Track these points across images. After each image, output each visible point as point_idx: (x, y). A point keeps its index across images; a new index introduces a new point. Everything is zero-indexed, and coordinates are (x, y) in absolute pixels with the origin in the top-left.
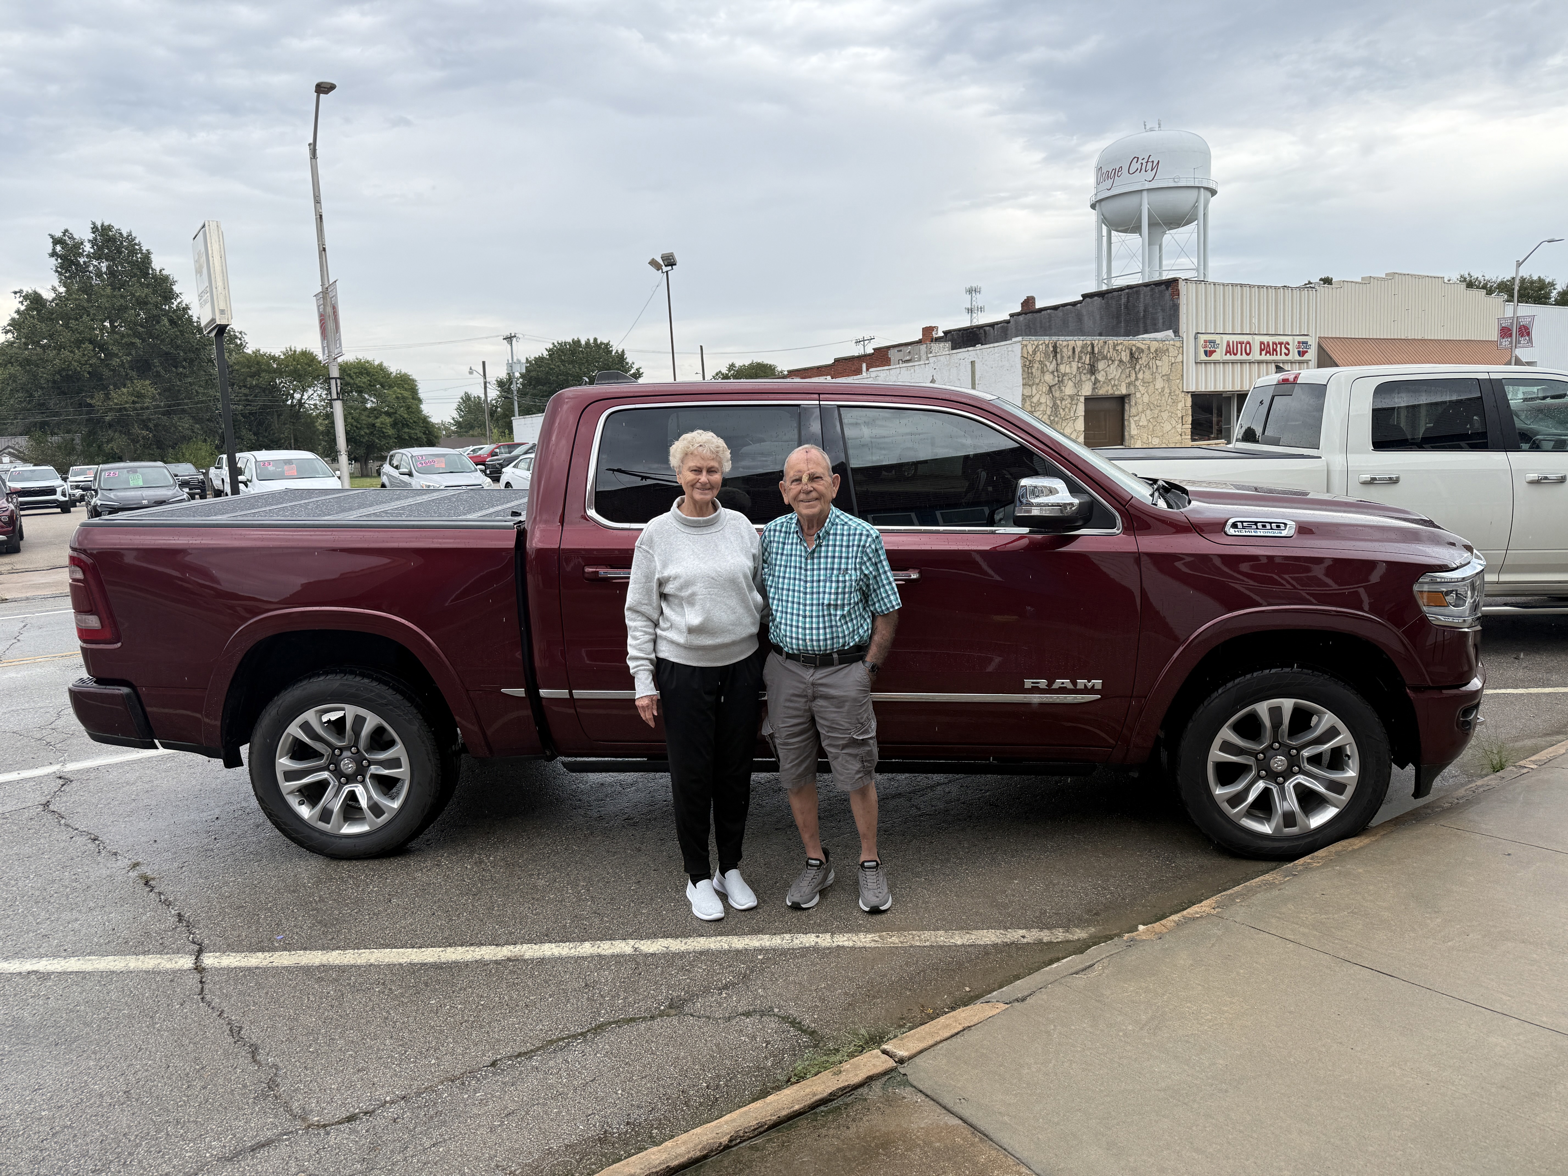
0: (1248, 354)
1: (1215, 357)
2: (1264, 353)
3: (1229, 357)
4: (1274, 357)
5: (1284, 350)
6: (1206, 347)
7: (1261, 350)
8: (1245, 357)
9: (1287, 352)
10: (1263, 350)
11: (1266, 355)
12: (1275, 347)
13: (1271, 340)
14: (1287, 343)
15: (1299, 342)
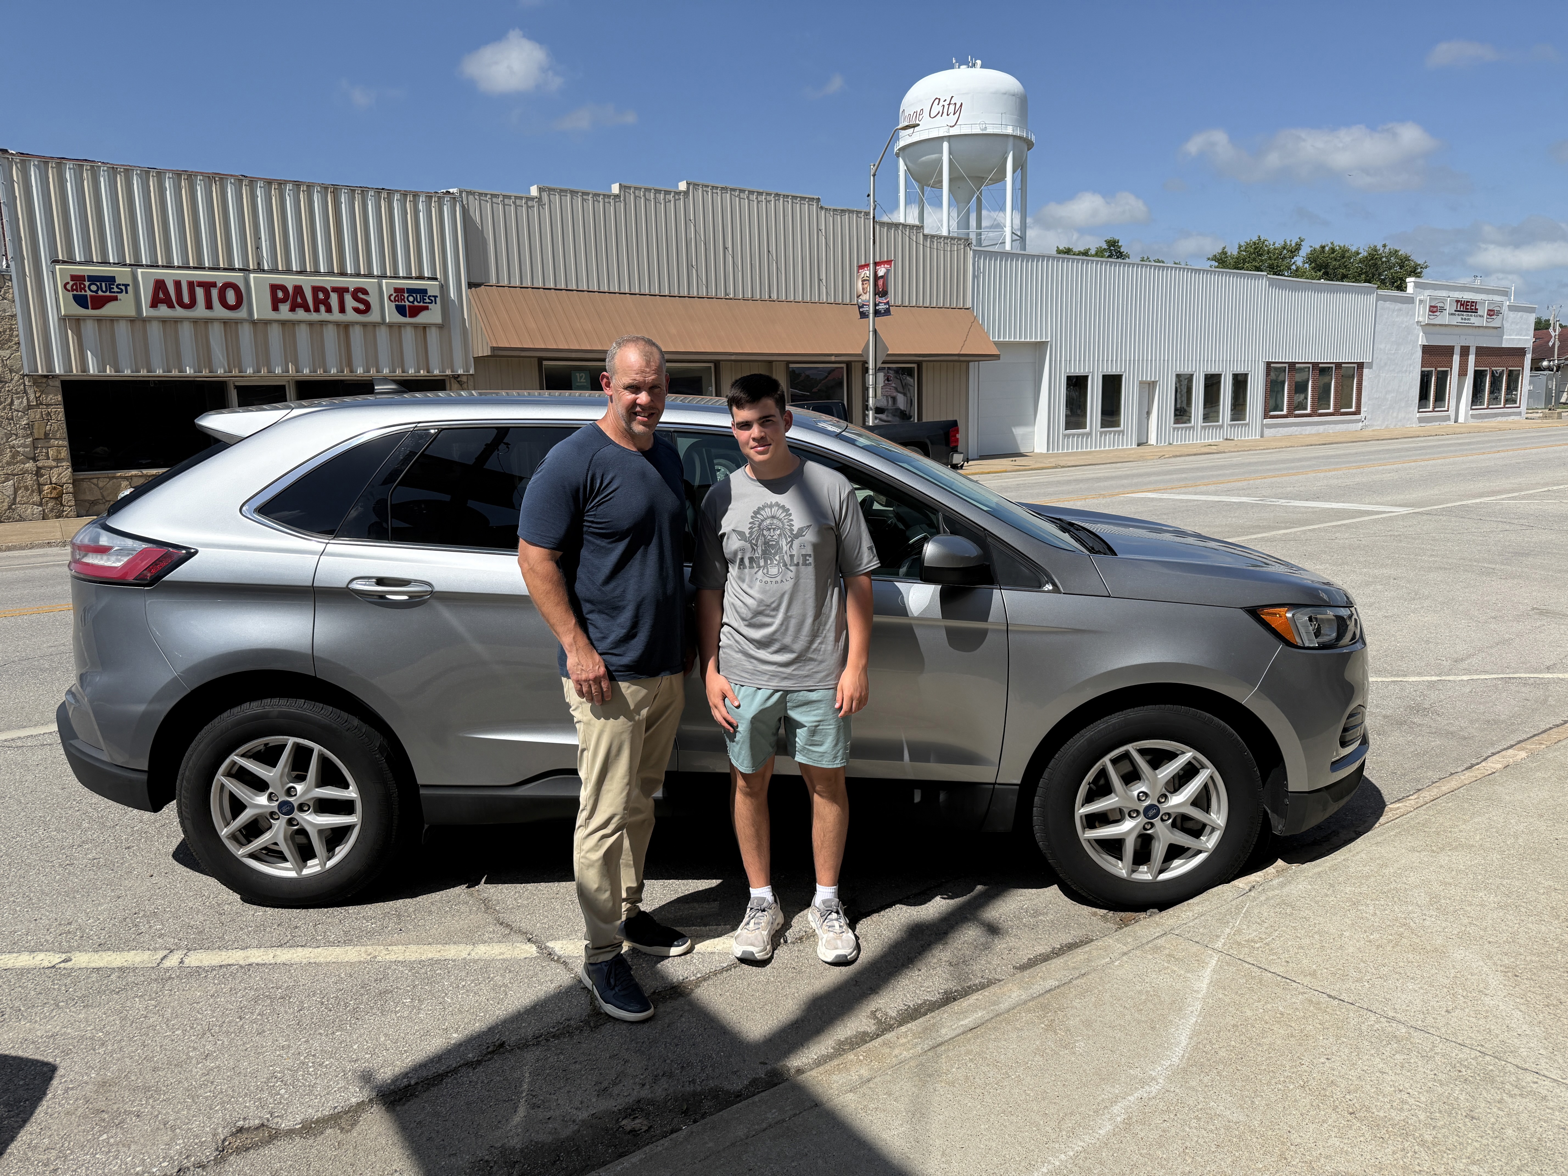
0: (234, 308)
1: (114, 310)
2: (285, 306)
3: (166, 312)
4: (324, 316)
5: (351, 303)
6: (78, 288)
7: (277, 301)
8: (215, 313)
9: (362, 307)
10: (284, 301)
11: (292, 309)
12: (321, 296)
13: (307, 283)
14: (365, 292)
15: (397, 290)
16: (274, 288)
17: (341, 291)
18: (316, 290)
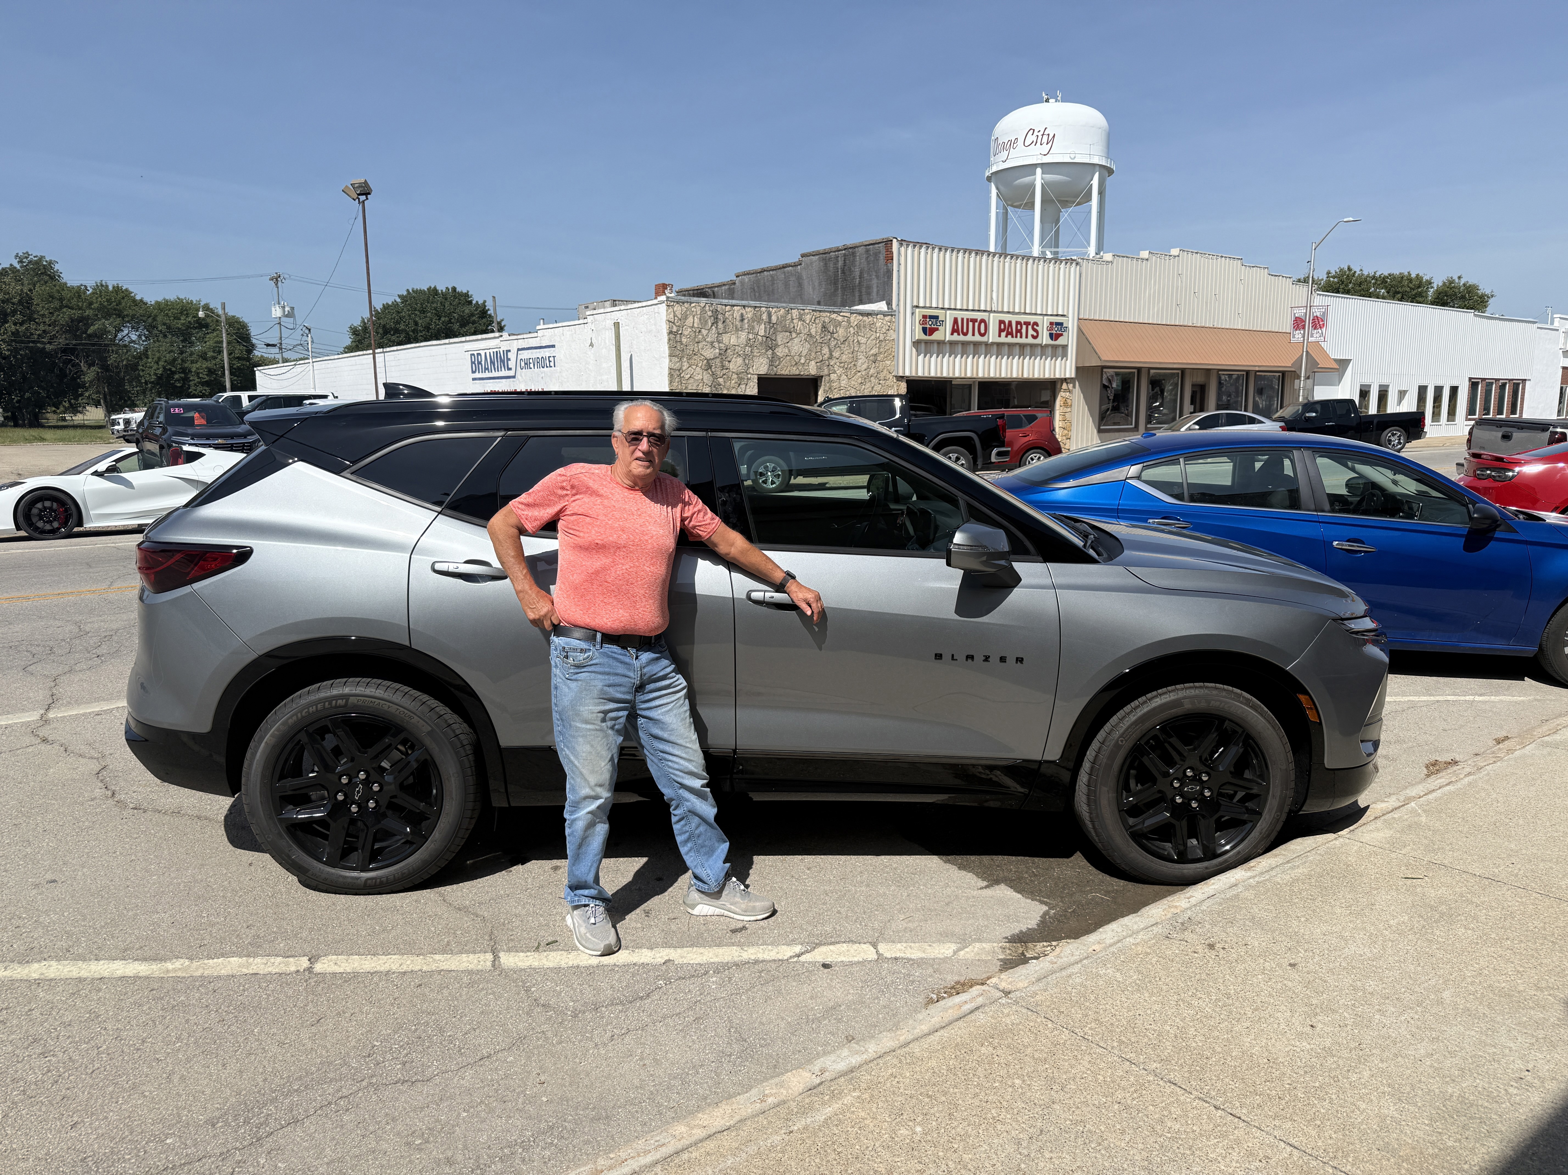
0: (982, 335)
1: (936, 336)
2: (1003, 334)
3: (956, 337)
4: (1018, 340)
5: (1031, 332)
6: (924, 323)
7: (1001, 331)
8: (977, 338)
9: (1035, 334)
10: (1003, 331)
11: (1006, 336)
12: (1019, 327)
13: (1014, 319)
14: (1036, 324)
15: (1051, 323)
16: (1001, 322)
17: (1027, 324)
18: (1018, 323)
